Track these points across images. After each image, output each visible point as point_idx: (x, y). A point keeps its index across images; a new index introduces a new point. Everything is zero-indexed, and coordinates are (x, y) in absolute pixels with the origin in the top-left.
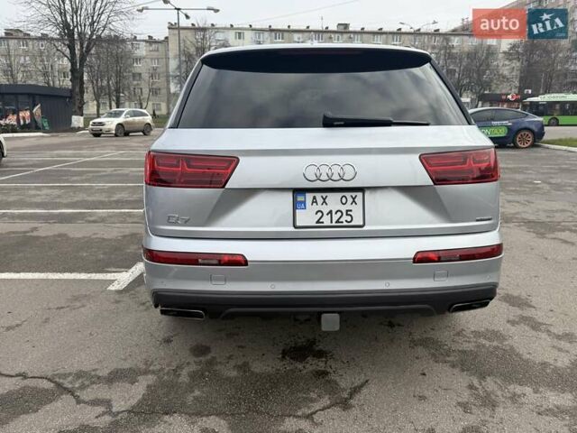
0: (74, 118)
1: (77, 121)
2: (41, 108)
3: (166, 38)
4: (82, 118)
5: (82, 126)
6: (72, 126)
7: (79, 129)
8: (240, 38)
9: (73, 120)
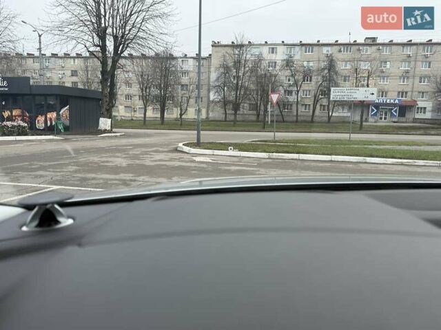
0: (102, 120)
1: (104, 123)
2: (70, 110)
3: (210, 55)
4: (109, 121)
5: (108, 128)
6: (99, 128)
7: (105, 131)
8: (273, 52)
9: (100, 122)
